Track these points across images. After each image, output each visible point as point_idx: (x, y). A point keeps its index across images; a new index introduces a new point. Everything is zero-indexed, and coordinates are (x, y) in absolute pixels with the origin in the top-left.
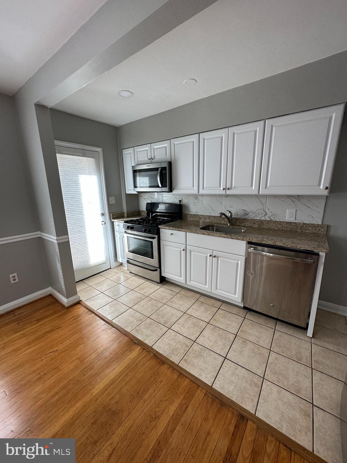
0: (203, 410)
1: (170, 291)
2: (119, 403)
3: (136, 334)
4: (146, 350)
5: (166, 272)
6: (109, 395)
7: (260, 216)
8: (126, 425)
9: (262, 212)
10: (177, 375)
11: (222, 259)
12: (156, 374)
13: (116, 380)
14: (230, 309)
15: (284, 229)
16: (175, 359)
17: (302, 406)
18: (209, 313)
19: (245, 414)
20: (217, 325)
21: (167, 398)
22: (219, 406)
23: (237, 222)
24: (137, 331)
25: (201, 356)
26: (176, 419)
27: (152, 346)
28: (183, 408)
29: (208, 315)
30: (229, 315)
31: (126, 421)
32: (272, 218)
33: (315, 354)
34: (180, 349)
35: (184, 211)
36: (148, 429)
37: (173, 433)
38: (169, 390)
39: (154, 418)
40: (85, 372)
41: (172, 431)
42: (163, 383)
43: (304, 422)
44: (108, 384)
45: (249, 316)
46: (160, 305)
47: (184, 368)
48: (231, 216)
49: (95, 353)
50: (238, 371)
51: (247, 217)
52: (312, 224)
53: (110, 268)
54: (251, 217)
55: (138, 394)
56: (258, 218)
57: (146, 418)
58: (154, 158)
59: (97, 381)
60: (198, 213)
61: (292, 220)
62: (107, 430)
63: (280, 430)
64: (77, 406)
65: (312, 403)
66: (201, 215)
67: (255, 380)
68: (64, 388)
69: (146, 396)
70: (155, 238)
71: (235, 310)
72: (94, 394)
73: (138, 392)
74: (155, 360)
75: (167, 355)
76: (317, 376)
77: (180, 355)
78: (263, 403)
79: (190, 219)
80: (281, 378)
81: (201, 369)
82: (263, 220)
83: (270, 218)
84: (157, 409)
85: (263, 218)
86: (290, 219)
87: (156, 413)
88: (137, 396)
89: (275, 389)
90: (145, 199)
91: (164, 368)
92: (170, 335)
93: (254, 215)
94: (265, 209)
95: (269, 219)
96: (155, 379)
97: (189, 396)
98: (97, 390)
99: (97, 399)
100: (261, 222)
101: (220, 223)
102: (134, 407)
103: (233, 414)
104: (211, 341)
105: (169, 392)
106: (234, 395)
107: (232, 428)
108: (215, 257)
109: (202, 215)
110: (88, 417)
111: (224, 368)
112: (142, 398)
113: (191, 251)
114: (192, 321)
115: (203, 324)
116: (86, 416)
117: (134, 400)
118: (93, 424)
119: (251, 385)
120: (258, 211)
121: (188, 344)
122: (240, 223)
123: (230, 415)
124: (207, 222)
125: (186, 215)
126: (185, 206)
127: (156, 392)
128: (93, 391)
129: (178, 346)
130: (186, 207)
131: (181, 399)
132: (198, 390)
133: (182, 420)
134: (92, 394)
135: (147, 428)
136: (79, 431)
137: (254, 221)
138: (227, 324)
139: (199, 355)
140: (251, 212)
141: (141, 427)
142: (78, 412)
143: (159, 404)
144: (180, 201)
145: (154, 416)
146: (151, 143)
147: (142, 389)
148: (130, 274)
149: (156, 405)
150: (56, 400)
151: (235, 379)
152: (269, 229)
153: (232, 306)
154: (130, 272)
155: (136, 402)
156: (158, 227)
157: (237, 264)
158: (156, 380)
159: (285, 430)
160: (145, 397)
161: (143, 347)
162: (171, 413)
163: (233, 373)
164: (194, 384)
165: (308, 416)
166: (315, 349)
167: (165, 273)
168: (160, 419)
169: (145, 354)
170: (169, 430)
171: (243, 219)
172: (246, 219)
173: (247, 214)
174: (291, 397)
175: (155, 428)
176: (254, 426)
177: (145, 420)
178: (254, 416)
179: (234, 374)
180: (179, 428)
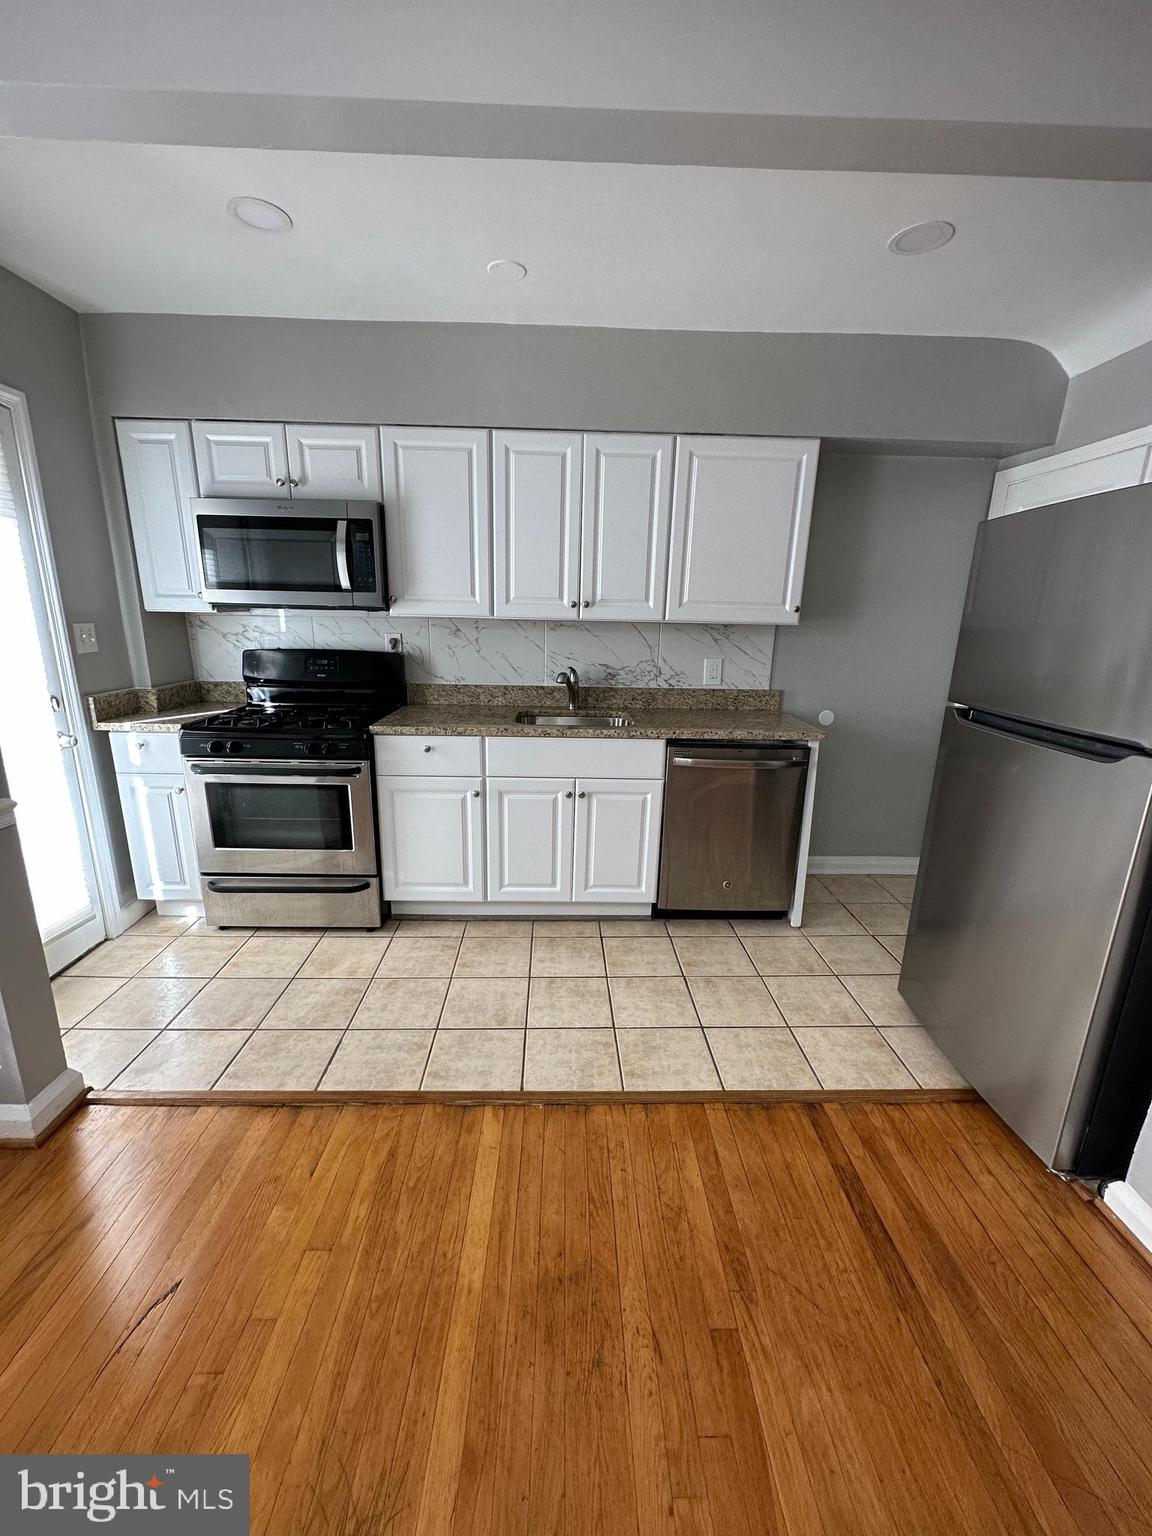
0: (747, 1138)
1: (433, 942)
2: (567, 1252)
3: (443, 1086)
4: (514, 1105)
5: (406, 884)
6: (522, 1256)
7: (645, 680)
8: (631, 1273)
9: (649, 668)
10: (640, 1112)
11: (604, 797)
12: (593, 1137)
13: (505, 1214)
14: (625, 929)
15: (701, 706)
16: (607, 1083)
17: (867, 1037)
18: (587, 955)
19: (811, 1098)
20: (629, 973)
21: (663, 1167)
22: (763, 1113)
23: (589, 698)
24: (435, 1075)
25: (654, 1048)
26: (716, 1186)
27: (522, 1088)
28: (710, 1158)
29: (590, 960)
30: (635, 943)
31: (621, 1268)
32: (672, 682)
33: (822, 952)
34: (598, 1059)
35: (413, 677)
36: (683, 1245)
37: (732, 1212)
38: (653, 1150)
39: (674, 1217)
40: (380, 1261)
41: (729, 1209)
42: (626, 1145)
43: (884, 1058)
44: (491, 1239)
45: (676, 929)
46: (441, 986)
47: (641, 1089)
48: (576, 682)
49: (358, 1200)
50: (742, 1037)
51: (613, 682)
52: (753, 691)
53: (106, 940)
54: (623, 684)
55: (594, 1202)
56: (641, 685)
57: (660, 1230)
58: (300, 481)
59: (449, 1256)
60: (463, 679)
61: (716, 684)
62: (598, 1320)
63: (869, 1088)
64: (456, 1345)
65: (873, 1026)
66: (476, 686)
67: (779, 1037)
68: (351, 1345)
69: (618, 1192)
70: (358, 770)
71: (638, 928)
72: (477, 1285)
73: (591, 1200)
74: (561, 1112)
75: (579, 1086)
76: (850, 983)
77: (610, 1071)
78: (820, 1065)
79: (433, 700)
80: (811, 1013)
81: (677, 1073)
82: (653, 689)
83: (671, 682)
84: (665, 1199)
85: (653, 685)
86: (711, 682)
87: (668, 1205)
88: (595, 1207)
89: (817, 1034)
90: (224, 636)
91: (599, 1114)
92: (541, 1042)
93: (630, 677)
94: (656, 660)
95: (666, 686)
96: (601, 1148)
97: (700, 1131)
98: (477, 1271)
99: (499, 1291)
100: (650, 695)
101: (539, 705)
102: (612, 1233)
103: (794, 1110)
104: (647, 1010)
105: (656, 1152)
106: (770, 1080)
107: (811, 1132)
108: (582, 795)
109: (480, 686)
110: (519, 1339)
111: (716, 1045)
112: (610, 1204)
113: (501, 794)
114: (565, 988)
115: (601, 984)
116: (511, 1339)
117: (598, 1219)
118: (548, 1339)
119: (780, 1048)
120: (642, 665)
121: (605, 1040)
122: (597, 700)
123: (792, 1116)
124: (498, 706)
125: (421, 689)
126: (413, 660)
127: (629, 1170)
128: (463, 1282)
129: (586, 1055)
130: (422, 662)
131: (692, 1149)
132: (708, 1112)
133: (728, 1178)
134: (470, 1291)
135: (679, 1243)
136: (530, 1381)
137: (634, 694)
138: (649, 963)
139: (650, 1050)
140: (623, 668)
141: (664, 1252)
142: (478, 1354)
143: (659, 1188)
144: (395, 642)
145: (671, 1215)
146: (285, 422)
147: (592, 1185)
148: (224, 933)
149: (654, 1193)
150: (364, 1390)
151: (750, 1052)
152: (670, 710)
153: (625, 923)
154: (223, 928)
155: (606, 1221)
156: (369, 730)
157: (644, 801)
158: (606, 1151)
159: (874, 1085)
160: (617, 1195)
161: (500, 1101)
162: (698, 1183)
163: (737, 1046)
164: (689, 1107)
165: (882, 1045)
166: (818, 943)
167: (400, 888)
168: (688, 1208)
169: (521, 1115)
170: (721, 1213)
171: (604, 691)
172: (611, 689)
173: (613, 676)
174: (844, 1033)
175: (695, 1232)
176: (835, 1106)
177: (661, 1234)
178: (823, 1092)
179: (740, 1047)
180: (735, 1197)
